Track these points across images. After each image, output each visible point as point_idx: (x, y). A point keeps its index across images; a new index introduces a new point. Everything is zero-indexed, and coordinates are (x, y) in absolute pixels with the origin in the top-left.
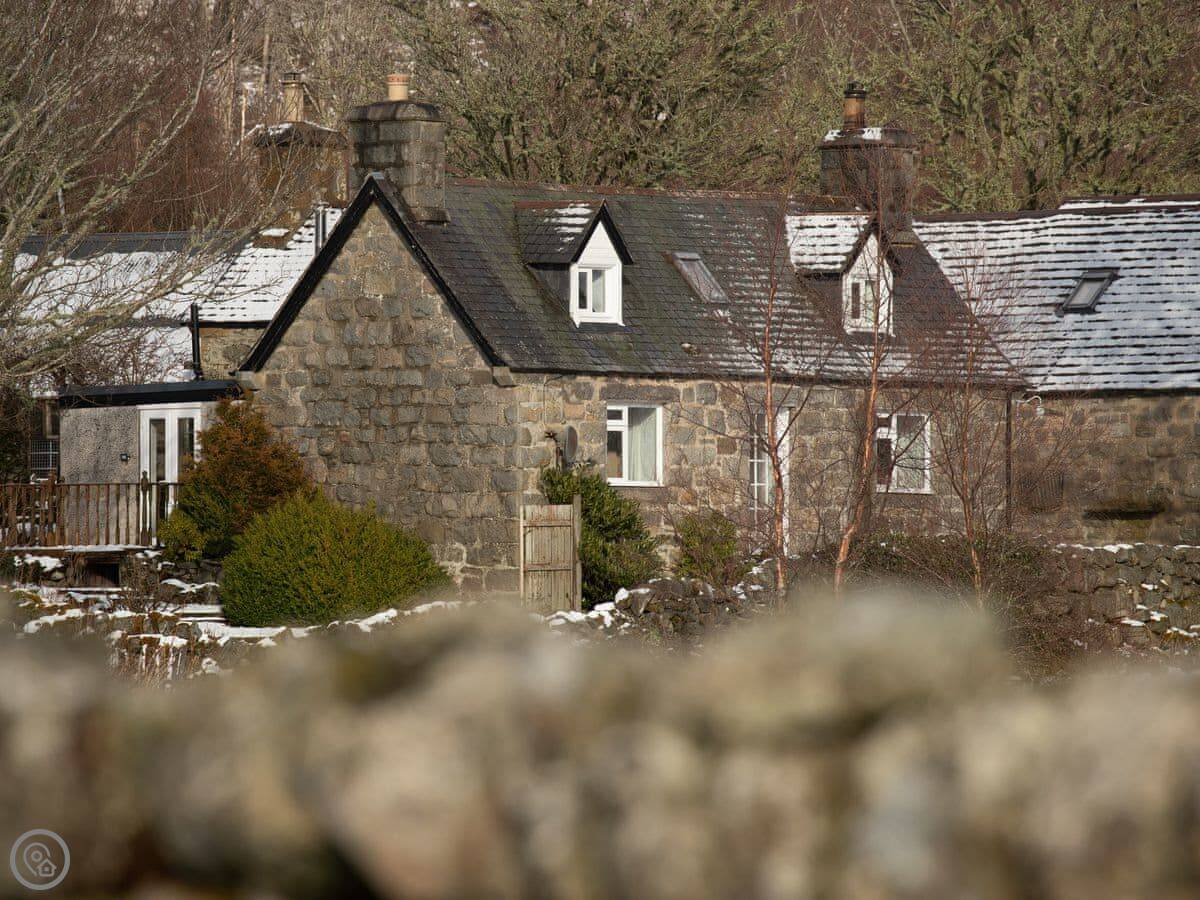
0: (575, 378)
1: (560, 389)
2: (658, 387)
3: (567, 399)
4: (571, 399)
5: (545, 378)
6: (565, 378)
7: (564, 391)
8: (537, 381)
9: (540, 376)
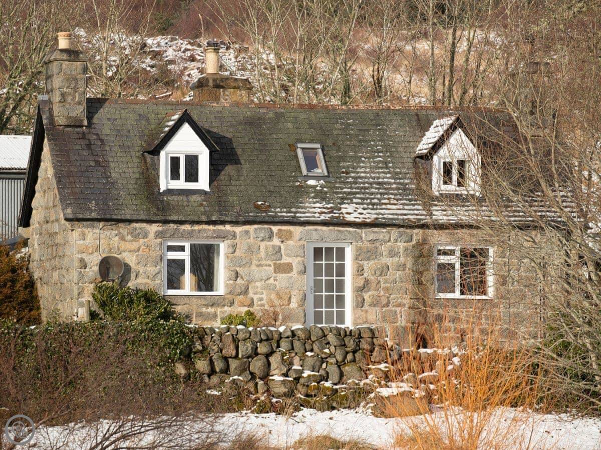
0: (129, 224)
1: (117, 232)
2: (214, 230)
3: (123, 238)
4: (126, 239)
5: (101, 224)
6: (120, 225)
7: (119, 233)
8: (93, 227)
9: (96, 224)
